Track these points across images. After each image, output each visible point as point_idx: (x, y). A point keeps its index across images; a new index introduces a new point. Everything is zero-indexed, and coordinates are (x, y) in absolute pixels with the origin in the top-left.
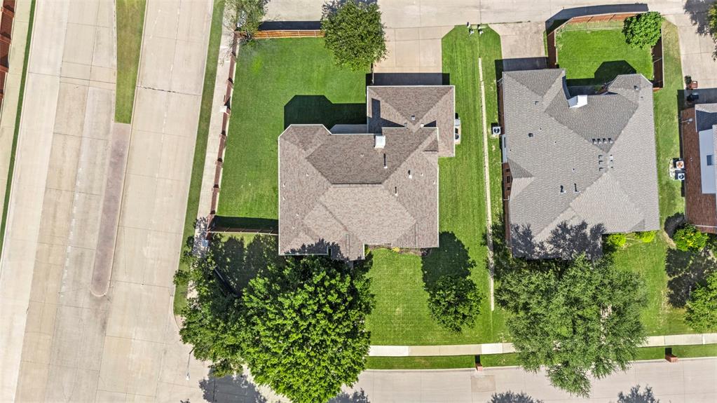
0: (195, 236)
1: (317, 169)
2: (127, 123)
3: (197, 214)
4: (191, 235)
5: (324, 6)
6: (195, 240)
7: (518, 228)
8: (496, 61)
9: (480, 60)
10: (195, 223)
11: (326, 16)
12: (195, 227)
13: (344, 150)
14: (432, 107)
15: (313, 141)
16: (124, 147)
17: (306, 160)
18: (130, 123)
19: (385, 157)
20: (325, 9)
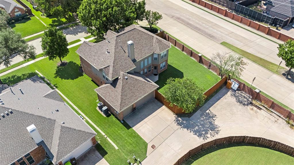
5: (216, 116)
8: (106, 153)
9: (117, 148)
11: (210, 113)
13: (143, 47)
14: (122, 90)
15: (157, 44)
19: (124, 51)
20: (214, 115)
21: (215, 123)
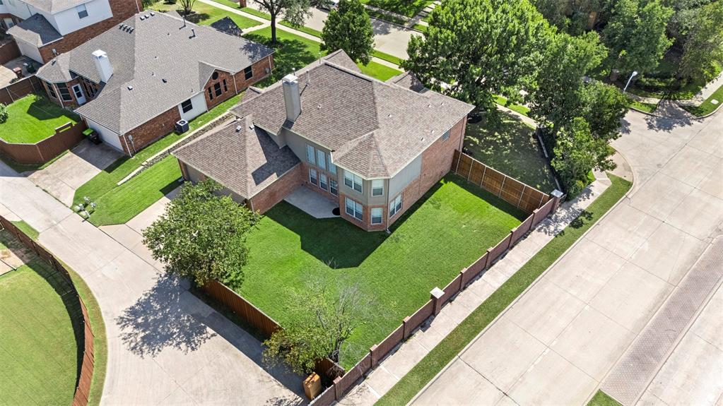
0: (567, 225)
1: (375, 108)
2: (605, 396)
3: (552, 241)
4: (573, 229)
5: (193, 349)
6: (569, 222)
7: (250, 57)
8: (109, 172)
10: (560, 234)
11: (204, 336)
12: (563, 232)
13: (333, 122)
16: (625, 365)
17: (380, 126)
18: (599, 393)
20: (196, 345)
21: (168, 347)
